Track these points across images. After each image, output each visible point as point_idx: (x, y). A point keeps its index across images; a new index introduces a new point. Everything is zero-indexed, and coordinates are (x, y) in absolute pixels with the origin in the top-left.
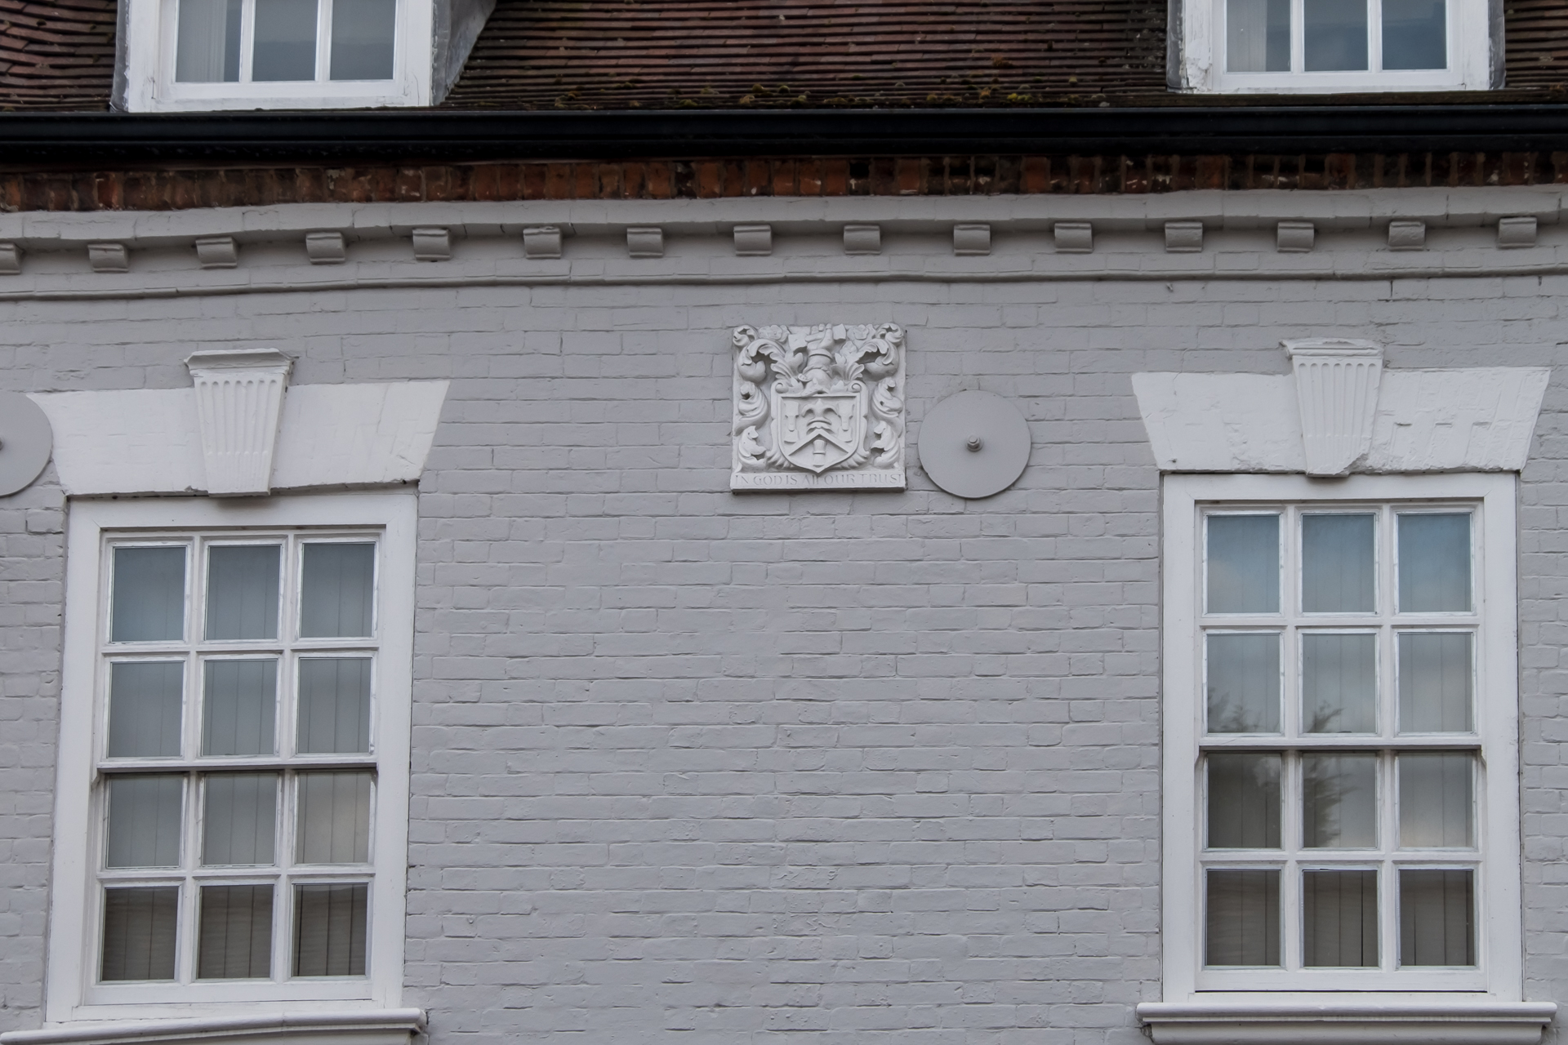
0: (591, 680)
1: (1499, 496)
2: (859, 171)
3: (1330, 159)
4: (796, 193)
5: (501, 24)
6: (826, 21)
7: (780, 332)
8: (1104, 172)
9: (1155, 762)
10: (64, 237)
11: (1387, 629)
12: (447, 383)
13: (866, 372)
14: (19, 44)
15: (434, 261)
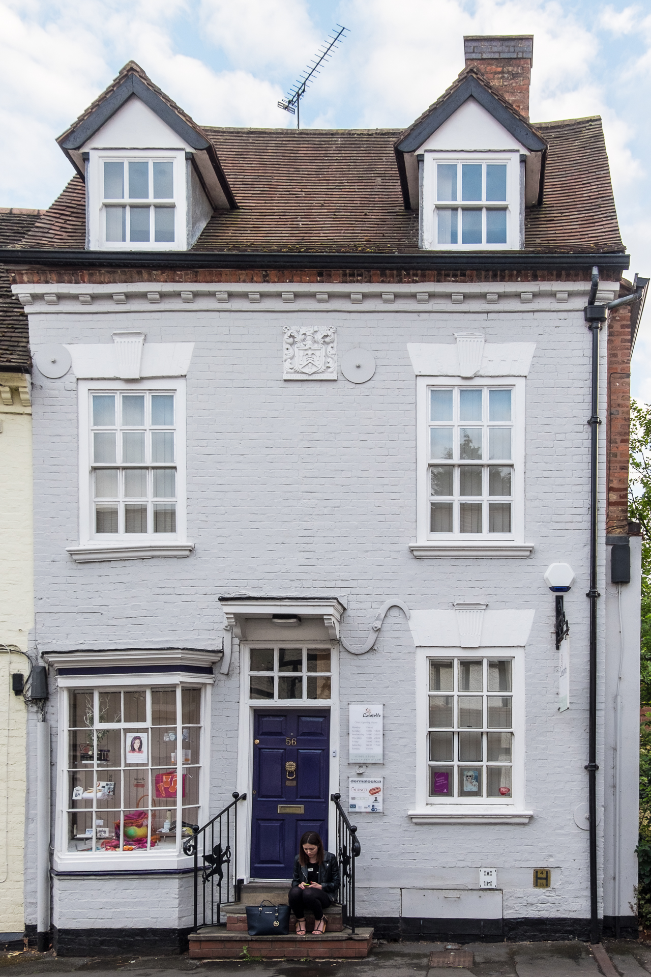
0: (242, 440)
1: (520, 383)
2: (320, 275)
3: (468, 272)
4: (301, 282)
5: (212, 225)
6: (314, 226)
7: (297, 328)
8: (397, 276)
9: (414, 468)
10: (71, 292)
11: (485, 426)
12: (194, 343)
13: (324, 341)
14: (58, 228)
15: (188, 303)
